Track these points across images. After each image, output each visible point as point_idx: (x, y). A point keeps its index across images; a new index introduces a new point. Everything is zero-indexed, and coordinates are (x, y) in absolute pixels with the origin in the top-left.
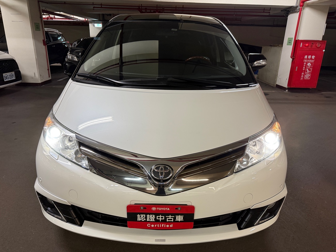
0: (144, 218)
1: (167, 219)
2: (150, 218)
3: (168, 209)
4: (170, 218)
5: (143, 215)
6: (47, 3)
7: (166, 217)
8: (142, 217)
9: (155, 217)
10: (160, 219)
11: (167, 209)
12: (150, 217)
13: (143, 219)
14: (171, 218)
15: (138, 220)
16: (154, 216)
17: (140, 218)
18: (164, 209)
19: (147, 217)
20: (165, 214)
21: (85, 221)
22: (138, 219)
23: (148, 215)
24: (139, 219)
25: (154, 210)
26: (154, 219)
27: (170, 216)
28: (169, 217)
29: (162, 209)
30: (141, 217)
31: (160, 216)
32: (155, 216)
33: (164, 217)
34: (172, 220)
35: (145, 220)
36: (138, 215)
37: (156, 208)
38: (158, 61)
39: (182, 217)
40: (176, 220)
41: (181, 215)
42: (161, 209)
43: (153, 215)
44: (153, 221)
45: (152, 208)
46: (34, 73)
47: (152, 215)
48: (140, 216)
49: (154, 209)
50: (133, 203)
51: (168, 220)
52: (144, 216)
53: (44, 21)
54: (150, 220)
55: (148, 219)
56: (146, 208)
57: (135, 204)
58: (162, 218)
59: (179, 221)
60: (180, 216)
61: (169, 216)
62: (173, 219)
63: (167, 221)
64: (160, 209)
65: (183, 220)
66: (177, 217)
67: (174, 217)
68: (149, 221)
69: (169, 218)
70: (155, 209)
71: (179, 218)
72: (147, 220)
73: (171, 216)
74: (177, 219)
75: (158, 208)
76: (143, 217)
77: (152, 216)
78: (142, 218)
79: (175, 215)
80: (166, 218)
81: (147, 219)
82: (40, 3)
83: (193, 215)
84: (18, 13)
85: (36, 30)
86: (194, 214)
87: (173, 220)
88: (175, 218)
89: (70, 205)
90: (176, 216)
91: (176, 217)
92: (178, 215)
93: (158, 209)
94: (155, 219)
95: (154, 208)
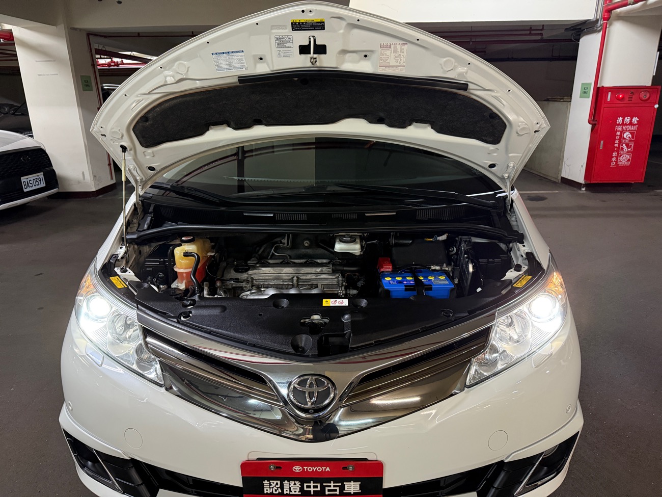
0: (278, 488)
1: (327, 489)
2: (290, 488)
3: (328, 469)
4: (332, 488)
5: (275, 482)
6: (105, 37)
7: (324, 484)
8: (274, 485)
9: (300, 486)
10: (312, 489)
11: (325, 469)
12: (290, 485)
13: (276, 491)
14: (334, 486)
15: (265, 492)
16: (298, 484)
17: (270, 488)
18: (319, 469)
19: (283, 486)
20: (322, 480)
21: (160, 489)
22: (265, 489)
23: (286, 482)
24: (267, 490)
25: (297, 471)
26: (298, 490)
27: (332, 482)
28: (330, 486)
29: (315, 470)
30: (270, 485)
31: (312, 484)
32: (300, 483)
33: (319, 485)
34: (336, 490)
35: (280, 491)
36: (266, 483)
37: (301, 468)
38: (314, 146)
39: (358, 486)
40: (344, 492)
41: (355, 480)
42: (313, 470)
43: (296, 482)
44: (297, 493)
45: (294, 468)
46: (81, 173)
47: (293, 482)
48: (270, 483)
49: (297, 469)
50: (254, 457)
51: (329, 491)
52: (277, 484)
53: (99, 69)
54: (290, 491)
55: (287, 491)
56: (280, 468)
57: (259, 459)
58: (315, 487)
59: (352, 493)
60: (352, 483)
61: (330, 483)
62: (338, 488)
63: (327, 493)
64: (310, 469)
65: (360, 491)
66: (347, 485)
67: (340, 484)
68: (288, 493)
69: (330, 488)
70: (299, 470)
71: (352, 487)
72: (285, 493)
73: (334, 483)
74: (346, 489)
75: (305, 468)
76: (277, 486)
77: (295, 484)
78: (273, 488)
79: (342, 481)
80: (323, 488)
81: (285, 490)
82: (91, 37)
83: (380, 480)
84: (49, 59)
85: (84, 90)
86: (382, 478)
87: (338, 491)
88: (342, 488)
89: (129, 459)
90: (345, 483)
91: (344, 485)
92: (349, 480)
93: (307, 469)
94: (302, 489)
95: (297, 467)
